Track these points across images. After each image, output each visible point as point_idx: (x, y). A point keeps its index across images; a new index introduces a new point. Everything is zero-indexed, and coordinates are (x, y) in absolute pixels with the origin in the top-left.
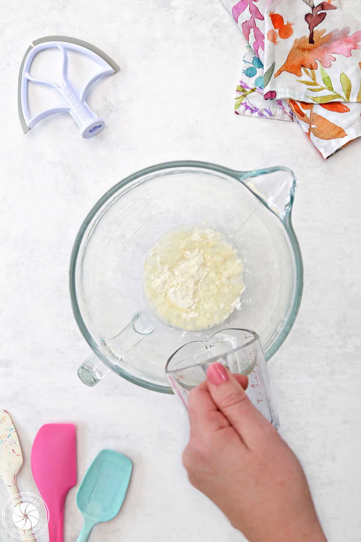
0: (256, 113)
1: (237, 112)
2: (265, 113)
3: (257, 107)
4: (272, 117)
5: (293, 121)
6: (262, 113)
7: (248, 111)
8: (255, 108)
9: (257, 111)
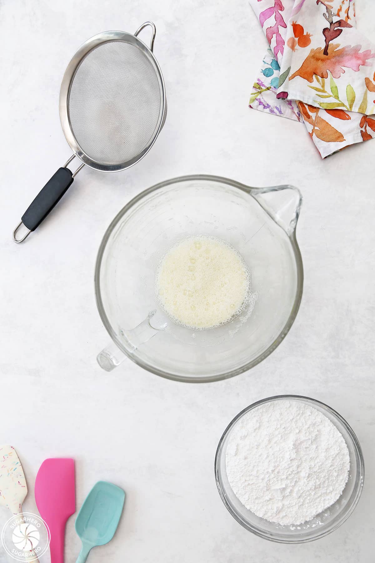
0: (268, 109)
1: (251, 106)
2: (275, 110)
3: (270, 104)
4: (282, 115)
5: (299, 121)
6: (273, 110)
7: (261, 107)
8: (268, 104)
9: (269, 108)
